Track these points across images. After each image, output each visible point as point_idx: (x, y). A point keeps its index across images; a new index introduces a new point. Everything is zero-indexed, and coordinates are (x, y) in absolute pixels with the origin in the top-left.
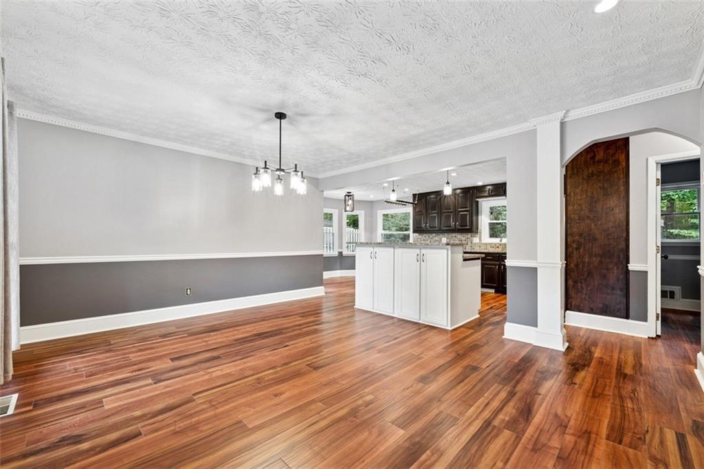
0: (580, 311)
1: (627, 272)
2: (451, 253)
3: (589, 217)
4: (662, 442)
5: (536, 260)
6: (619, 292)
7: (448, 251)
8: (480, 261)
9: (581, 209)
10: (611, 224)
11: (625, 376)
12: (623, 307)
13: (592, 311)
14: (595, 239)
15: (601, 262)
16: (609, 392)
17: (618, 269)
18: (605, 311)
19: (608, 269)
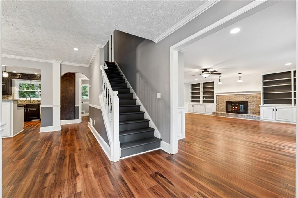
0: (63, 120)
1: (75, 107)
2: (13, 104)
3: (65, 92)
4: (85, 136)
5: (52, 105)
6: (73, 113)
7: (11, 103)
8: (24, 107)
9: (63, 89)
10: (71, 94)
11: (77, 130)
12: (74, 116)
13: (66, 119)
14: (67, 98)
15: (69, 105)
16: (74, 133)
17: (73, 106)
18: (70, 118)
19: (70, 107)
